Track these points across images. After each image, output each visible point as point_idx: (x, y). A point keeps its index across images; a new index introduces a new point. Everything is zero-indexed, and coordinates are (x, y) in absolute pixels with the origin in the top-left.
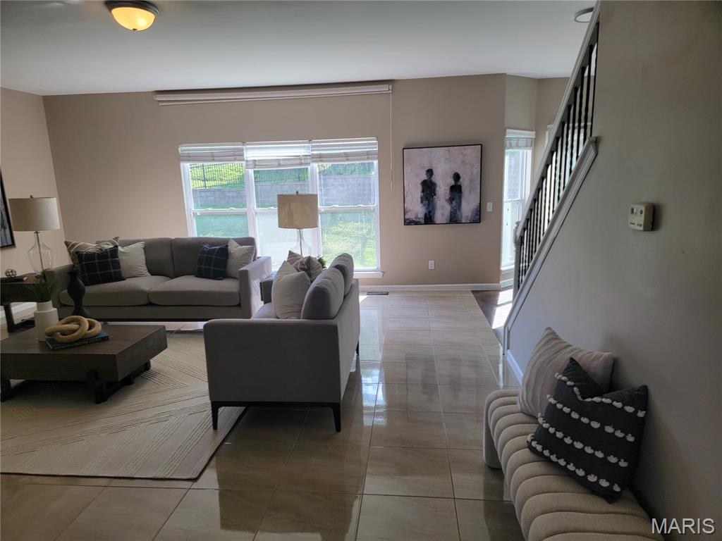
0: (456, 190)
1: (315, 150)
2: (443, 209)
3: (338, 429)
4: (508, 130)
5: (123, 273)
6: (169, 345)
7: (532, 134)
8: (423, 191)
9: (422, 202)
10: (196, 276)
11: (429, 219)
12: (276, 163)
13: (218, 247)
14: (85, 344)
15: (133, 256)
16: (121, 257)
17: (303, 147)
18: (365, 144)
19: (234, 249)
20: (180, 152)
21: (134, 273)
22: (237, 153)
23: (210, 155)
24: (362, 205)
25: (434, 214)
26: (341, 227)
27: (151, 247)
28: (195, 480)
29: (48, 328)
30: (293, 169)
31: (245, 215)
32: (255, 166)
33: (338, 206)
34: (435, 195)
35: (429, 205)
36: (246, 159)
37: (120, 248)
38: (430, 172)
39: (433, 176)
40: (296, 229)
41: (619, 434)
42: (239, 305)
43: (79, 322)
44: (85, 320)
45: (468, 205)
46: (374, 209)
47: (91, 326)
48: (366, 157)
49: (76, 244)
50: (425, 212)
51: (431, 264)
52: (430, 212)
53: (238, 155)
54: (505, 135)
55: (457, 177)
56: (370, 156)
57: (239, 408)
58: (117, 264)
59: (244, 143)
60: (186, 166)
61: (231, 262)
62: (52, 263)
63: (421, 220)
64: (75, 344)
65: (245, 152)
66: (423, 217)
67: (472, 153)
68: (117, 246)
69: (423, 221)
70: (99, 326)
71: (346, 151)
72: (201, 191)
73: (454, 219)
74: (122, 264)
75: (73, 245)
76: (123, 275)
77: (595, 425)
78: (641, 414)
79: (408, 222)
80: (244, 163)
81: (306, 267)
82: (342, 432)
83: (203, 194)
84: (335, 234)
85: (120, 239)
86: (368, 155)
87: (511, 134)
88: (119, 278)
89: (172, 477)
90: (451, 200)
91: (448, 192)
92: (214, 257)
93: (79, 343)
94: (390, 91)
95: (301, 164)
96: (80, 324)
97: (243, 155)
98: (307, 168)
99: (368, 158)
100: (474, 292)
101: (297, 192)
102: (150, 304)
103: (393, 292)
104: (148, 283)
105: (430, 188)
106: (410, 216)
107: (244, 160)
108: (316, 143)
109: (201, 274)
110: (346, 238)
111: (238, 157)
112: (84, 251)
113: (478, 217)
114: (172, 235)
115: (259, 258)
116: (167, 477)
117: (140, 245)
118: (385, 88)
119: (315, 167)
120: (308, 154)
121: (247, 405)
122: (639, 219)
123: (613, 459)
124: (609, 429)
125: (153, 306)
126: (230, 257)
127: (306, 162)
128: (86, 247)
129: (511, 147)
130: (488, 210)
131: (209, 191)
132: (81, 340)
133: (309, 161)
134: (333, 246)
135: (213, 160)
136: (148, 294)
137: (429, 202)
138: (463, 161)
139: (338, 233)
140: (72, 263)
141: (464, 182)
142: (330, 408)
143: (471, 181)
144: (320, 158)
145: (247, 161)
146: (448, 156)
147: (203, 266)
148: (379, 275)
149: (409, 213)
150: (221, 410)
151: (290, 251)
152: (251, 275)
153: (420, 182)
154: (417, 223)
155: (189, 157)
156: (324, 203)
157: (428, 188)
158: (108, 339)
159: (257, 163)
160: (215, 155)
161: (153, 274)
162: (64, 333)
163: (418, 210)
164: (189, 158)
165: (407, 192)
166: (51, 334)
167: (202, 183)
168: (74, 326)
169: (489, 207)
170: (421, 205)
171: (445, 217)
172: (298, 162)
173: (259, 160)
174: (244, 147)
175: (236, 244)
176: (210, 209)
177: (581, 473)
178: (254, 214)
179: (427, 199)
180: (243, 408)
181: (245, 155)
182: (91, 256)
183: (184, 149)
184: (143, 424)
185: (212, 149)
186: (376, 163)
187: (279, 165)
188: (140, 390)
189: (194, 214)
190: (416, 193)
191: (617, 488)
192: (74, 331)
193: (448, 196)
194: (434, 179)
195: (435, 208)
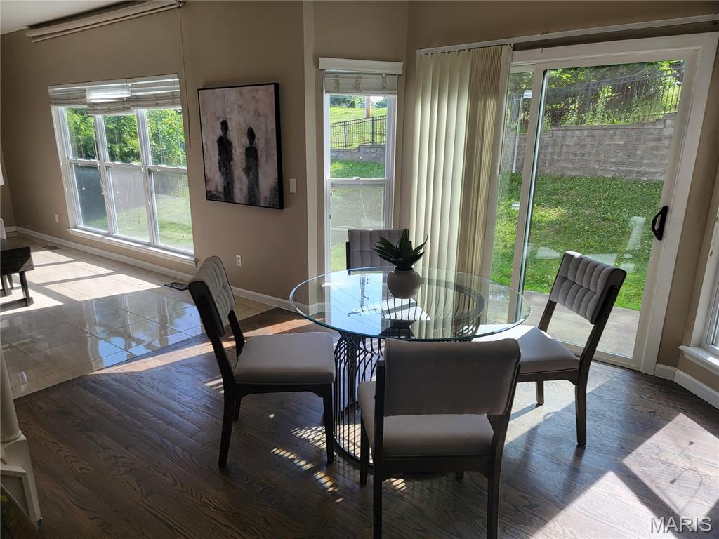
0: (252, 154)
2: (241, 184)
7: (397, 68)
8: (220, 153)
9: (220, 169)
11: (228, 195)
17: (125, 87)
18: (171, 83)
20: (50, 93)
22: (82, 95)
23: (67, 97)
25: (233, 188)
34: (232, 159)
35: (227, 174)
38: (224, 125)
39: (228, 132)
45: (266, 181)
50: (223, 185)
51: (237, 260)
52: (228, 185)
53: (83, 98)
55: (251, 134)
56: (175, 100)
65: (87, 94)
66: (223, 191)
67: (265, 96)
69: (223, 197)
71: (155, 92)
73: (253, 200)
79: (210, 196)
90: (248, 170)
91: (244, 157)
94: (179, 5)
99: (173, 103)
105: (226, 148)
106: (211, 188)
107: (86, 103)
111: (82, 101)
113: (277, 200)
120: (129, 96)
130: (291, 191)
135: (69, 103)
137: (226, 170)
138: (256, 111)
141: (260, 143)
143: (267, 142)
144: (137, 101)
145: (89, 105)
146: (240, 102)
149: (210, 184)
153: (216, 139)
154: (217, 199)
155: (55, 99)
157: (224, 145)
160: (70, 96)
163: (217, 179)
165: (206, 153)
169: (293, 186)
170: (219, 174)
174: (86, 88)
179: (224, 165)
183: (53, 91)
185: (67, 91)
193: (245, 164)
194: (229, 136)
195: (232, 180)
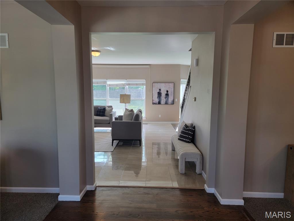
0: (167, 95)
2: (163, 100)
3: (140, 146)
4: (181, 79)
8: (158, 95)
10: (96, 116)
11: (159, 103)
13: (103, 108)
17: (124, 81)
18: (142, 81)
19: (107, 108)
22: (105, 82)
23: (97, 82)
28: (112, 152)
31: (106, 100)
32: (110, 86)
34: (161, 96)
35: (159, 99)
38: (160, 90)
40: (124, 104)
41: (190, 133)
42: (109, 123)
45: (170, 100)
46: (144, 99)
48: (142, 85)
50: (158, 101)
51: (160, 116)
54: (180, 80)
55: (167, 91)
57: (118, 141)
59: (107, 79)
61: (106, 112)
67: (172, 85)
71: (136, 83)
73: (166, 103)
77: (187, 132)
78: (194, 130)
79: (154, 104)
87: (182, 80)
89: (107, 151)
90: (166, 98)
91: (165, 95)
92: (102, 110)
95: (123, 86)
97: (106, 83)
100: (172, 124)
101: (125, 94)
103: (149, 124)
105: (160, 94)
108: (128, 80)
109: (98, 115)
111: (105, 83)
113: (173, 103)
115: (113, 111)
118: (148, 66)
119: (127, 87)
120: (126, 83)
121: (120, 140)
122: (194, 99)
123: (189, 137)
124: (189, 132)
127: (125, 85)
129: (182, 84)
135: (98, 84)
138: (169, 87)
141: (169, 93)
143: (171, 93)
144: (129, 84)
145: (108, 84)
146: (165, 86)
147: (99, 113)
148: (145, 119)
149: (154, 101)
150: (114, 141)
151: (126, 108)
152: (112, 115)
153: (157, 92)
154: (156, 104)
157: (159, 94)
163: (156, 100)
165: (153, 95)
169: (176, 100)
170: (157, 99)
171: (164, 103)
173: (111, 84)
174: (107, 81)
175: (107, 107)
177: (185, 140)
178: (109, 100)
179: (159, 97)
186: (145, 86)
190: (156, 95)
191: (190, 141)
193: (165, 97)
194: (161, 92)
195: (161, 100)
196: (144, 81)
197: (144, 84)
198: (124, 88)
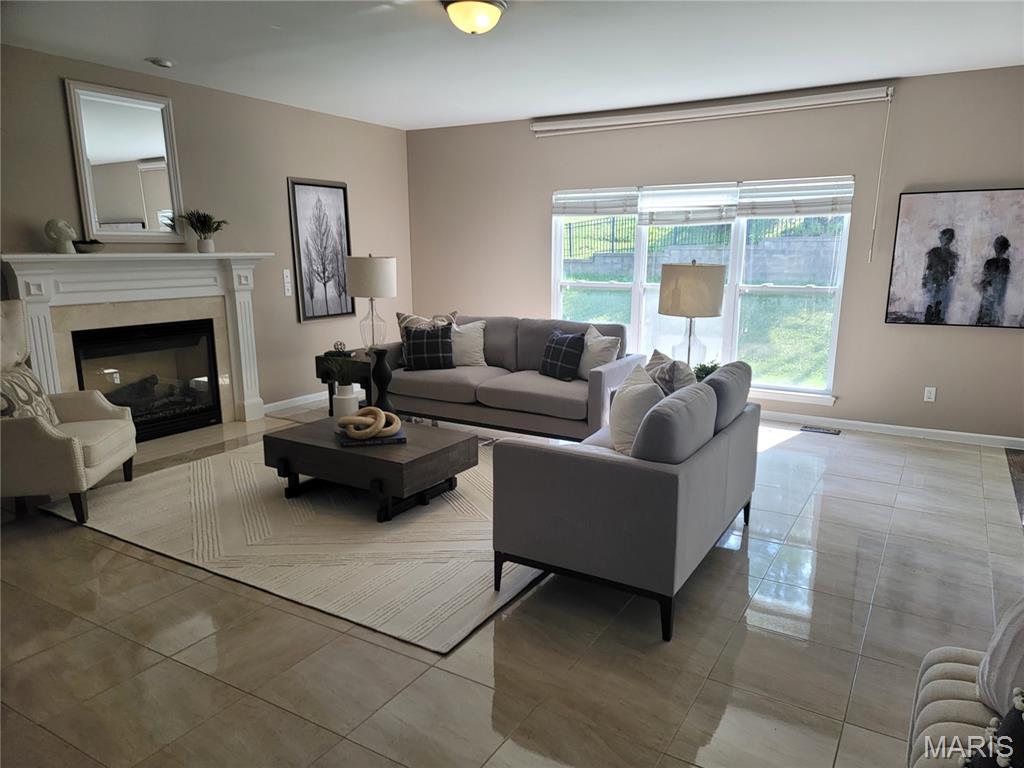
0: (998, 267)
1: (744, 197)
2: (965, 299)
3: (667, 637)
5: (453, 358)
6: (479, 462)
8: (929, 267)
9: (924, 285)
10: (541, 373)
11: (934, 315)
12: (683, 217)
13: (571, 336)
14: (378, 444)
15: (468, 339)
16: (454, 338)
17: (728, 192)
18: (833, 187)
19: (594, 340)
20: (554, 201)
21: (467, 360)
22: (629, 203)
23: (591, 205)
24: (813, 286)
25: (947, 307)
26: (803, 318)
27: (492, 328)
28: (444, 655)
29: (342, 418)
30: (708, 226)
31: (628, 291)
32: (651, 221)
33: (772, 285)
34: (953, 274)
35: (938, 291)
36: (639, 210)
37: (454, 326)
38: (948, 234)
39: (954, 242)
40: (684, 319)
42: (585, 420)
43: (375, 415)
44: (383, 414)
46: (834, 293)
47: (389, 423)
48: (830, 207)
49: (409, 317)
50: (928, 304)
51: (929, 394)
52: (938, 303)
53: (629, 205)
55: (1002, 244)
56: (838, 207)
57: (535, 570)
58: (448, 347)
59: (639, 188)
60: (559, 221)
61: (586, 358)
62: (384, 338)
63: (918, 316)
64: (368, 443)
65: (639, 200)
66: (924, 310)
68: (450, 324)
69: (922, 319)
70: (398, 424)
71: (796, 198)
72: (605, 256)
73: (987, 320)
74: (454, 347)
75: (406, 318)
76: (454, 361)
79: (892, 318)
80: (637, 216)
81: (667, 377)
82: (671, 642)
83: (608, 260)
84: (789, 327)
85: (457, 315)
86: (834, 205)
88: (449, 364)
89: (419, 643)
90: (984, 285)
91: (981, 270)
92: (564, 348)
93: (372, 442)
94: (889, 98)
95: (720, 218)
96: (375, 419)
97: (636, 206)
98: (730, 225)
99: (833, 210)
100: (1008, 452)
101: (694, 261)
102: (477, 403)
103: (849, 431)
104: (478, 375)
105: (945, 261)
106: (899, 308)
107: (636, 212)
108: (748, 185)
109: (547, 371)
110: (807, 335)
111: (629, 209)
112: (414, 327)
114: (521, 313)
115: (627, 355)
116: (413, 641)
117: (480, 324)
118: (879, 93)
119: (741, 222)
120: (734, 203)
121: (547, 569)
125: (480, 405)
126: (585, 350)
127: (729, 214)
128: (419, 321)
131: (616, 256)
132: (374, 438)
133: (734, 214)
134: (783, 346)
135: (595, 213)
136: (475, 390)
137: (938, 286)
138: (1018, 218)
139: (797, 327)
140: (400, 340)
141: (1018, 255)
142: (657, 603)
144: (753, 208)
145: (641, 214)
146: (988, 208)
147: (549, 360)
148: (829, 401)
149: (897, 303)
150: (507, 565)
151: (656, 351)
152: (606, 380)
153: (926, 250)
154: (909, 321)
155: (565, 208)
156: (750, 279)
157: (942, 263)
158: (405, 442)
159: (655, 217)
160: (598, 205)
161: (490, 363)
162: (357, 428)
163: (914, 295)
164: (565, 210)
165: (897, 269)
166: (344, 426)
167: (608, 245)
168: (369, 420)
171: (969, 314)
172: (716, 215)
173: (659, 213)
174: (639, 193)
175: (596, 332)
176: (583, 281)
178: (642, 292)
179: (935, 280)
180: (540, 572)
181: (639, 206)
182: (420, 333)
183: (560, 197)
184: (417, 561)
185: (594, 198)
186: (847, 217)
187: (687, 220)
188: (433, 514)
189: (561, 287)
190: (914, 270)
192: (368, 426)
193: (979, 278)
194: (954, 247)
195: (948, 298)
196: (843, 187)
197: (842, 202)
198: (724, 231)
